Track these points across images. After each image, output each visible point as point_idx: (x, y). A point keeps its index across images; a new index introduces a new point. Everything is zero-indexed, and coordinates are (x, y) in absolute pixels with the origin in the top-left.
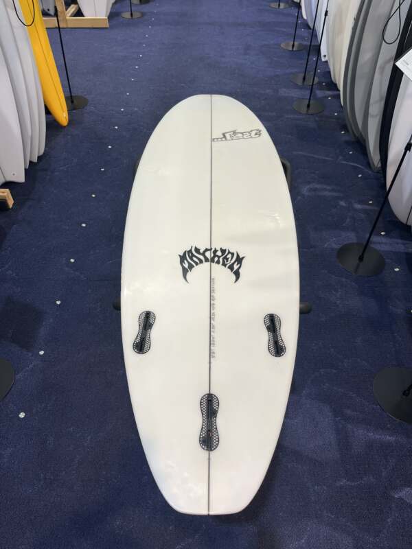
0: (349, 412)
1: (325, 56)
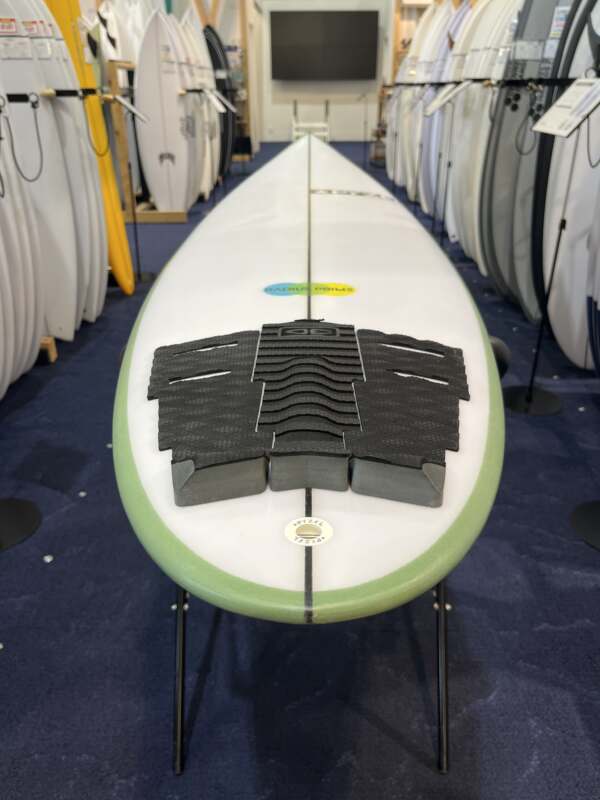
1: (454, 236)
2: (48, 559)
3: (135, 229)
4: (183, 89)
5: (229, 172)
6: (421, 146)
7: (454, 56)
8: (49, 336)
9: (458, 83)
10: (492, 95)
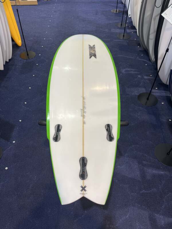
0: (145, 162)
1: (130, 15)
2: (6, 168)
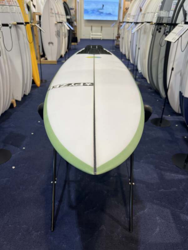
0: (162, 167)
1: (140, 71)
2: (14, 167)
3: (41, 65)
4: (56, 22)
5: (70, 48)
6: (131, 42)
7: (142, 14)
8: (14, 99)
9: (142, 23)
10: (153, 27)
